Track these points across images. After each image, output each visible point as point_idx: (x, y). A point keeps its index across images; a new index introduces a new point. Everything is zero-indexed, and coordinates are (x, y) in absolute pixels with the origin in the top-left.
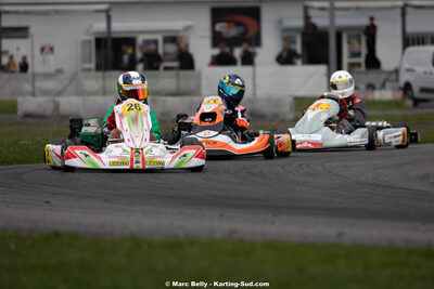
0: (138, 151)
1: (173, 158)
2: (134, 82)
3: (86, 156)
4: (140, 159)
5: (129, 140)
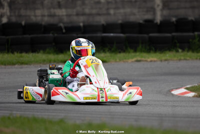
1: (124, 95)
2: (83, 44)
3: (67, 93)
4: (104, 96)
5: (96, 83)
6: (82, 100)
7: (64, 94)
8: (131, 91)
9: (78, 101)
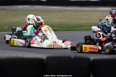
0: (55, 42)
1: (65, 44)
3: (38, 43)
4: (56, 45)
5: (52, 39)
6: (46, 47)
7: (37, 44)
8: (67, 43)
9: (44, 47)
